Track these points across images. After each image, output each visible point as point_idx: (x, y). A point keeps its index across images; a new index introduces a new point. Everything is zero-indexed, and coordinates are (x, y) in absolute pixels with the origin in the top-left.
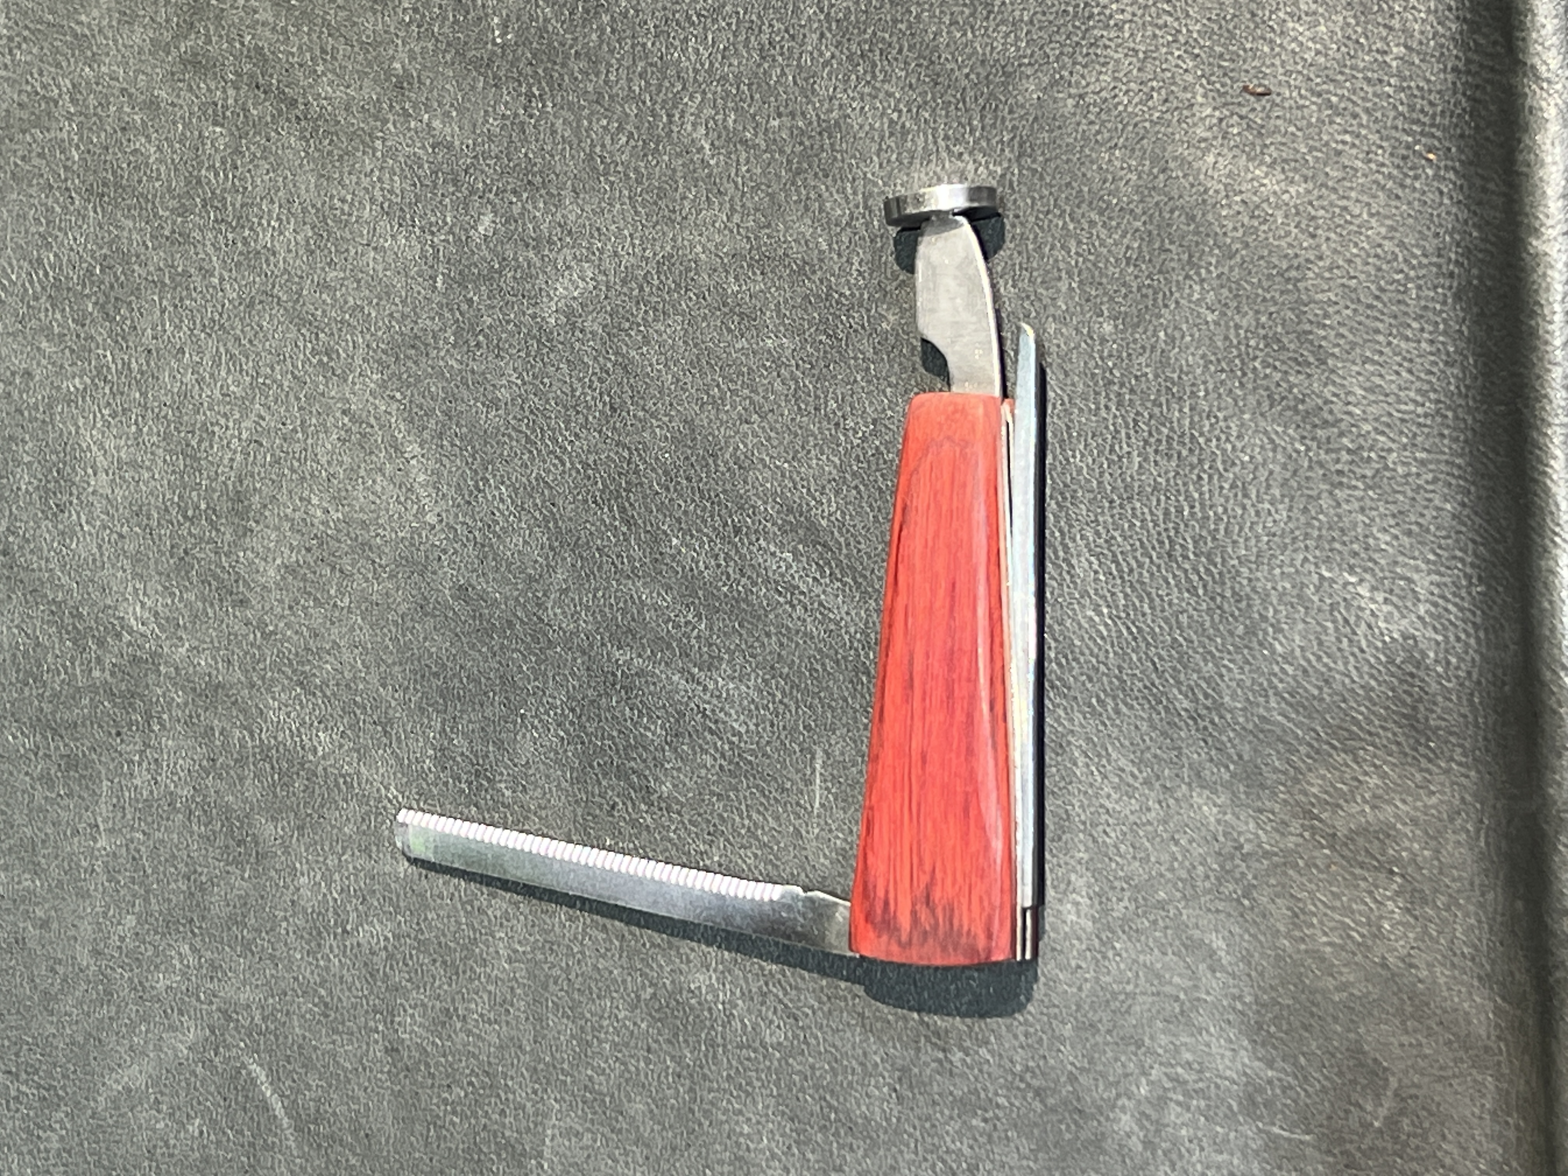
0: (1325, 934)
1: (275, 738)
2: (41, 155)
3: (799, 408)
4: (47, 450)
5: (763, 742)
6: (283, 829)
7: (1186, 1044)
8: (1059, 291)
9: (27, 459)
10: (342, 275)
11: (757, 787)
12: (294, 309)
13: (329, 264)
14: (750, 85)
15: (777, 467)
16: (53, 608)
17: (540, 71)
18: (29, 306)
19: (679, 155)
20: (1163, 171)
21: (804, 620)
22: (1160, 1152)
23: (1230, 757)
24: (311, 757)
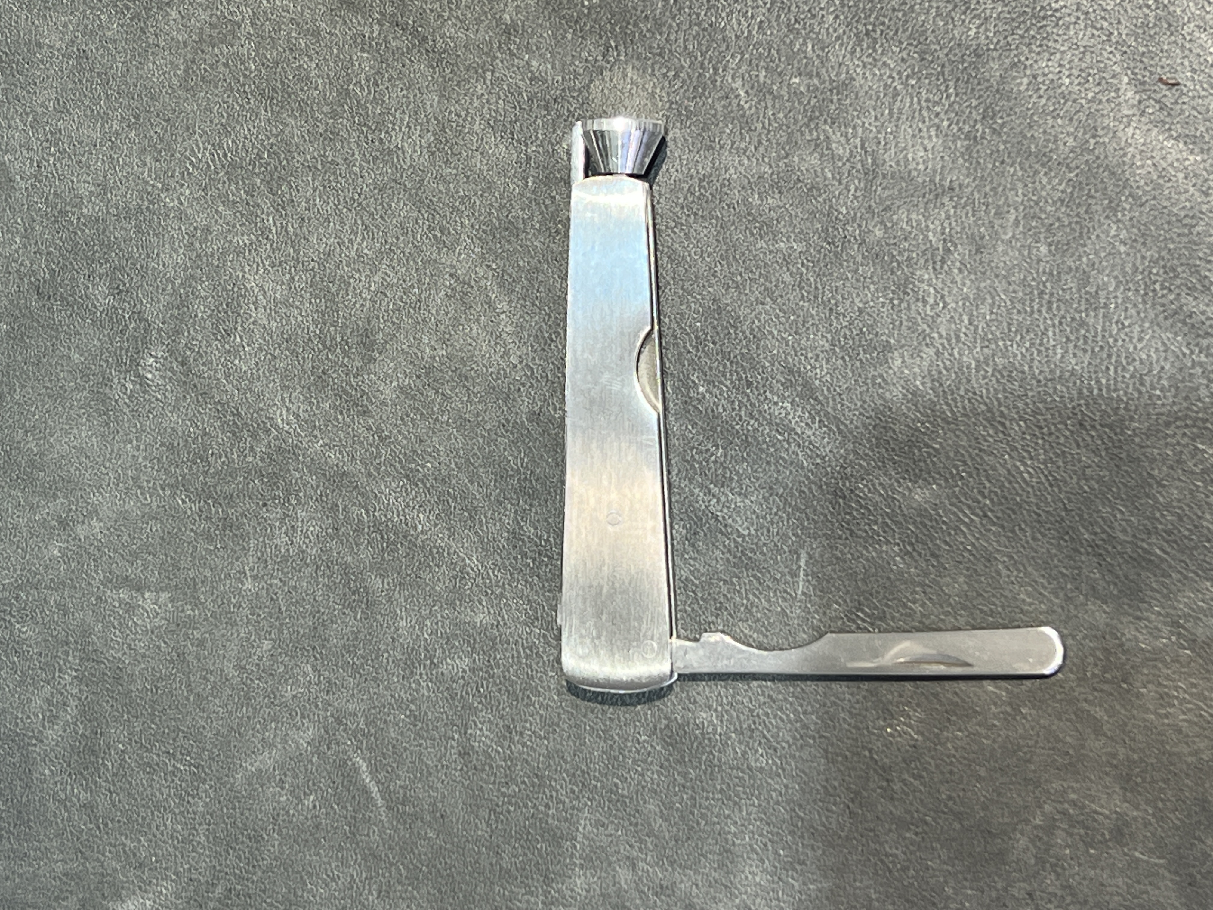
0: (1184, 713)
1: (386, 516)
2: (226, 65)
3: (803, 296)
4: (219, 288)
5: (761, 543)
6: (388, 584)
7: (1072, 787)
8: (1008, 221)
9: (203, 294)
10: (454, 171)
11: (754, 576)
12: (417, 195)
13: (445, 163)
14: (778, 51)
15: (783, 338)
16: (219, 407)
17: (617, 29)
18: (210, 179)
19: (720, 99)
20: (1094, 136)
21: (797, 455)
22: (1048, 865)
23: (1118, 577)
24: (412, 532)
